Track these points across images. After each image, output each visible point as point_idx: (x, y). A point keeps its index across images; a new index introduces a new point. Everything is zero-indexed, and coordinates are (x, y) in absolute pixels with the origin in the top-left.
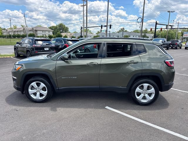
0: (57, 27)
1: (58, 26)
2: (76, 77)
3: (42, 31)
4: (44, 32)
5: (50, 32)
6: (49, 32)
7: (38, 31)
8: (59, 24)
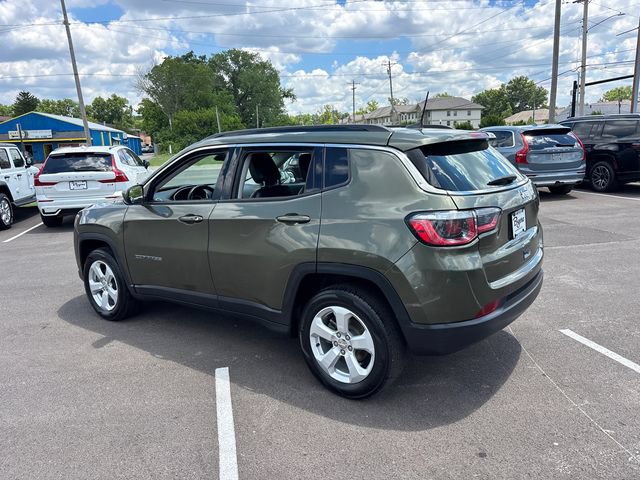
0: (502, 94)
1: (508, 88)
2: (160, 259)
3: (446, 113)
4: (452, 113)
5: (472, 112)
6: (469, 114)
7: (433, 114)
8: (511, 82)
